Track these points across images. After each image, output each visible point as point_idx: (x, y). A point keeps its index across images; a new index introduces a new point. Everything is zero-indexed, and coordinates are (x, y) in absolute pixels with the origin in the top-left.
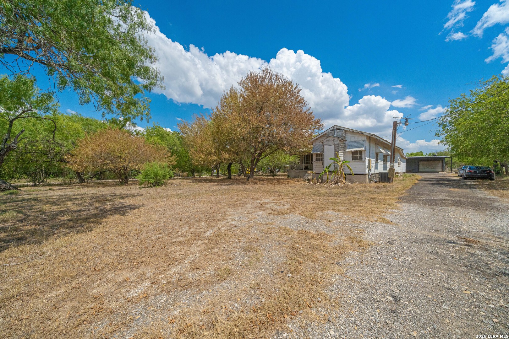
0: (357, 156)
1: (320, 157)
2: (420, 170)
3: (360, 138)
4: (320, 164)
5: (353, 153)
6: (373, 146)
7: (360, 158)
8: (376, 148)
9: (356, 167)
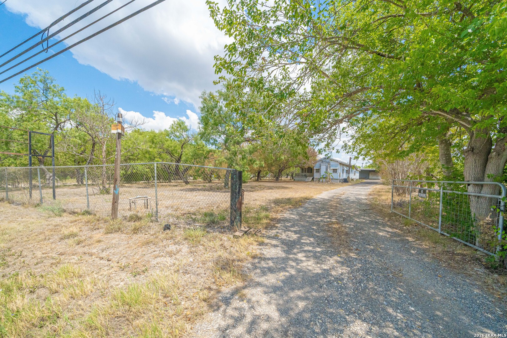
0: (335, 171)
1: (318, 171)
2: (370, 178)
3: (336, 163)
4: (318, 174)
5: (333, 169)
6: (342, 166)
7: (336, 172)
8: (343, 167)
9: (335, 176)
